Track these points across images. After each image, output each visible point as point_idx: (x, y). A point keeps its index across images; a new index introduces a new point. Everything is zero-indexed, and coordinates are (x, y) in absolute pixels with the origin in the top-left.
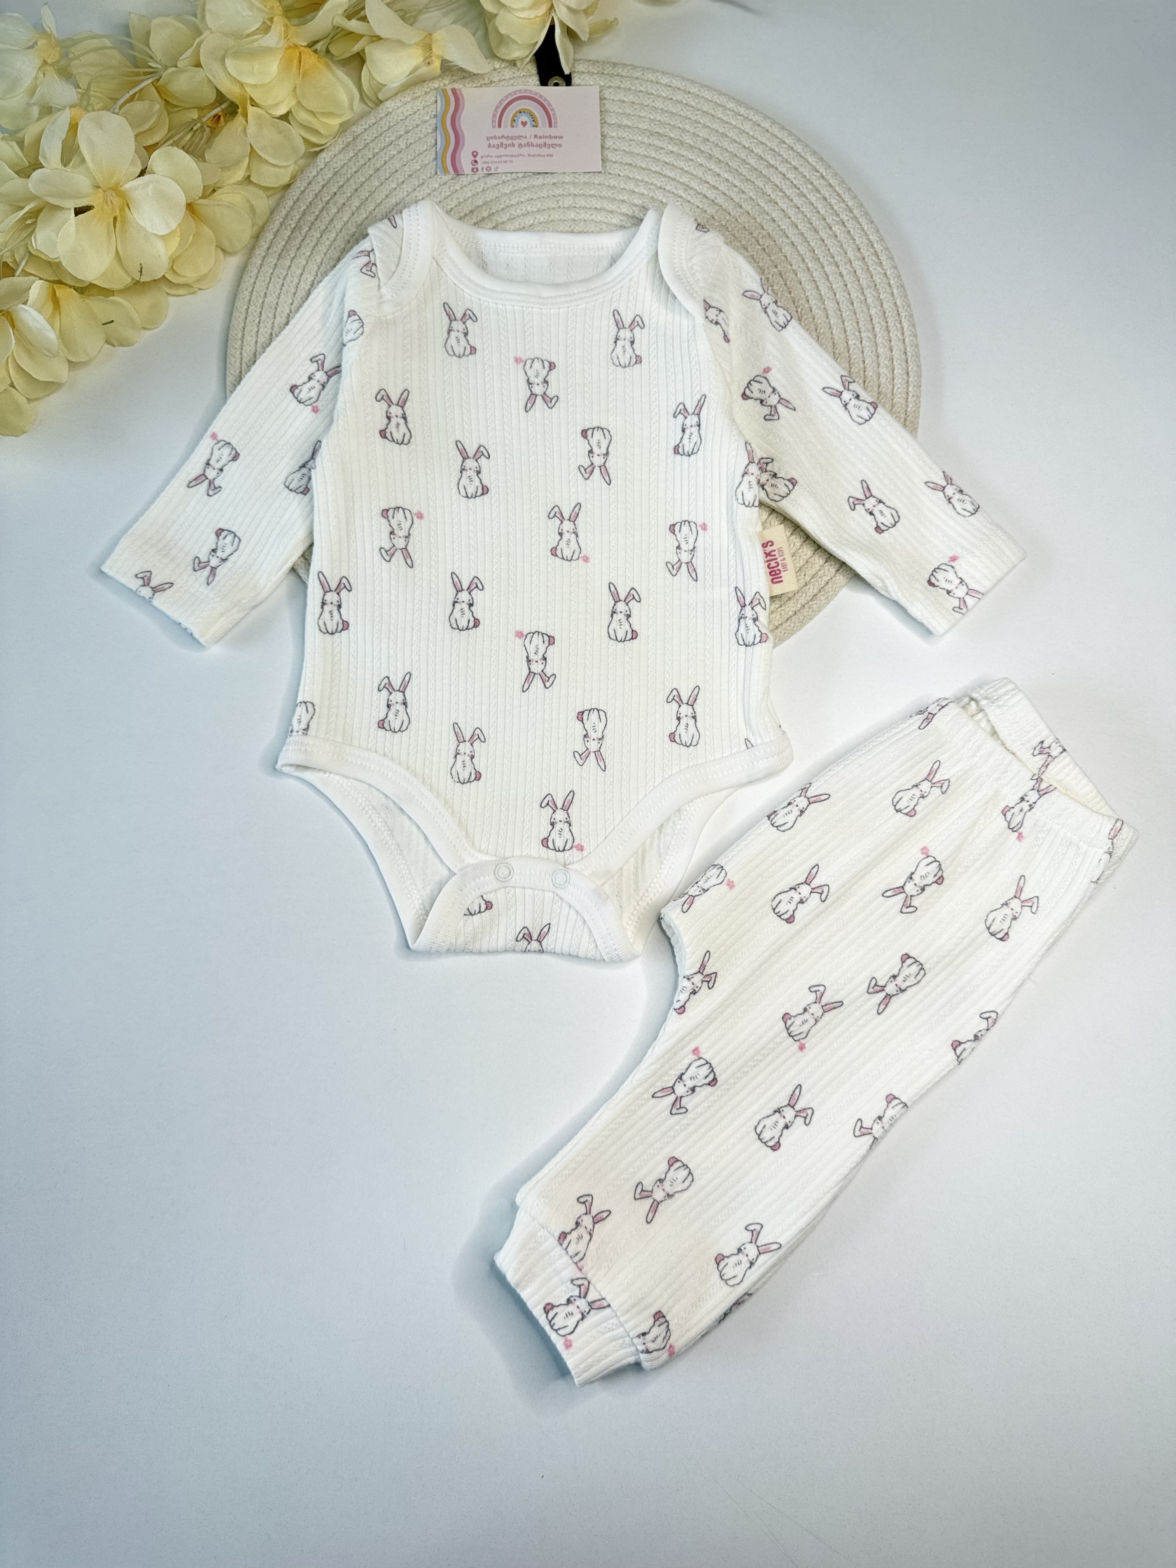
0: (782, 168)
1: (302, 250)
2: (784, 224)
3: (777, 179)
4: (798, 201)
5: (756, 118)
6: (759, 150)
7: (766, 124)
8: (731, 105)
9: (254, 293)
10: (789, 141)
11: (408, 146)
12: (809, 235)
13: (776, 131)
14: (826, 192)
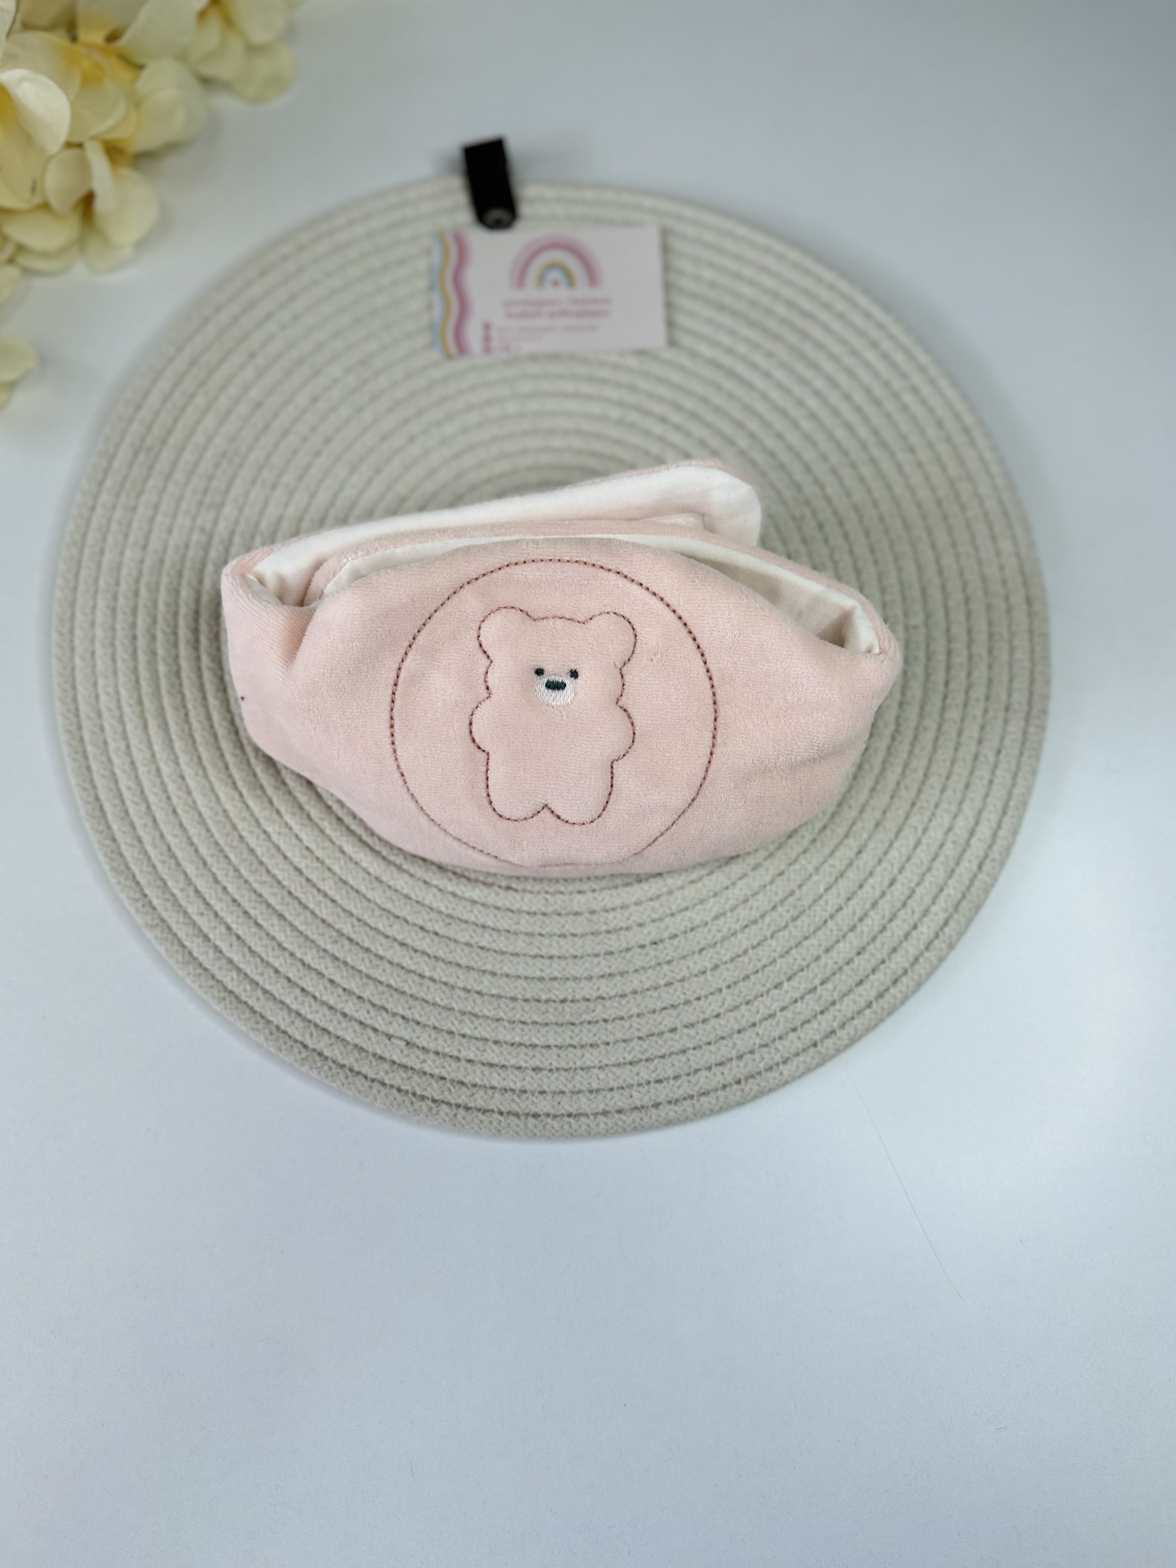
0: (824, 316)
1: (151, 483)
2: (834, 398)
3: (817, 333)
4: (848, 361)
5: (779, 247)
6: (787, 292)
7: (794, 255)
8: (742, 231)
9: (87, 551)
10: (829, 276)
11: (296, 318)
12: (871, 411)
13: (809, 263)
14: (886, 345)
